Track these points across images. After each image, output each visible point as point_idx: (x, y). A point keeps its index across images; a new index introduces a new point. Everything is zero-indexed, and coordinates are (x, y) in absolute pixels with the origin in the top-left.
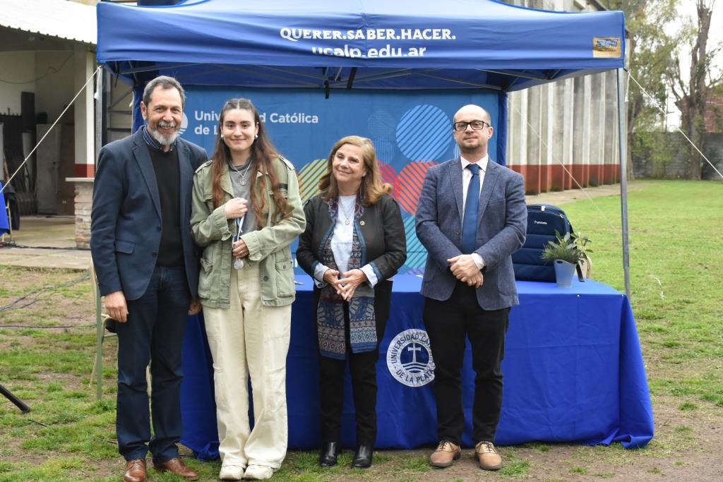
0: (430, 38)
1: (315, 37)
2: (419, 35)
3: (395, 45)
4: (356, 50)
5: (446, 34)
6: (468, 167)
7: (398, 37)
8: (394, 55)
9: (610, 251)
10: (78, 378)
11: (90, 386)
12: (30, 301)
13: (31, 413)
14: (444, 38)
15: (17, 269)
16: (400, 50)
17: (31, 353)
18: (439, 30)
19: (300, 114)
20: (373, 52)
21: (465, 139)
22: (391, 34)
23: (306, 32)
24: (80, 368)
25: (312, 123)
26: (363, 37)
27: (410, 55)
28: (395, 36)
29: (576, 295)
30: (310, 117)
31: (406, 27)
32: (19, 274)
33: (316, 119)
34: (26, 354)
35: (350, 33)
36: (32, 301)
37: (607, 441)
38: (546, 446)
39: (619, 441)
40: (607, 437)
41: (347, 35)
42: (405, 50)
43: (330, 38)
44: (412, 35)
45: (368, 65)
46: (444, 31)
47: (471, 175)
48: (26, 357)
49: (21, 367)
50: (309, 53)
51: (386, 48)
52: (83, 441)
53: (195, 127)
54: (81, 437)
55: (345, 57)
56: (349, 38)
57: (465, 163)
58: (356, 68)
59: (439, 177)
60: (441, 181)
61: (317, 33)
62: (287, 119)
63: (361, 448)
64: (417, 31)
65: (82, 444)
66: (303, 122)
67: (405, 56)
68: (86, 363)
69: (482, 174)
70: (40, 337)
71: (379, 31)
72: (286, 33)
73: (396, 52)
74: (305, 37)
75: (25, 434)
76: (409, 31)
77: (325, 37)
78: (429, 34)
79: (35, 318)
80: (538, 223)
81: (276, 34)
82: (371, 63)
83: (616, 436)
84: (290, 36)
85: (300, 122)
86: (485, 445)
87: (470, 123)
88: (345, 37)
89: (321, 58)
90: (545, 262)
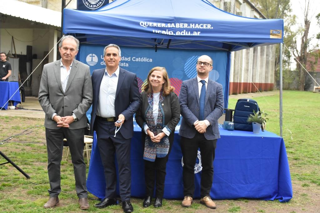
0: (202, 28)
1: (154, 26)
2: (197, 26)
3: (188, 30)
4: (171, 32)
5: (209, 26)
6: (201, 81)
7: (189, 27)
8: (187, 34)
12: (29, 132)
13: (31, 179)
14: (208, 28)
15: (24, 118)
16: (189, 32)
17: (30, 153)
18: (206, 25)
19: (145, 58)
20: (178, 33)
22: (186, 25)
23: (150, 24)
25: (149, 62)
26: (174, 27)
27: (194, 34)
28: (188, 26)
29: (262, 137)
30: (149, 59)
31: (192, 23)
32: (25, 121)
33: (151, 60)
34: (28, 154)
35: (169, 24)
37: (272, 199)
38: (247, 200)
39: (278, 199)
40: (273, 197)
41: (168, 26)
42: (192, 32)
43: (160, 26)
44: (195, 26)
45: (176, 38)
46: (208, 25)
47: (202, 85)
49: (26, 159)
50: (152, 32)
51: (184, 31)
53: (101, 62)
55: (166, 35)
56: (168, 27)
57: (199, 79)
58: (171, 39)
59: (188, 86)
60: (189, 88)
61: (155, 24)
62: (139, 60)
63: (157, 199)
64: (197, 25)
66: (146, 61)
67: (192, 35)
69: (207, 84)
70: (34, 147)
71: (181, 24)
72: (142, 24)
73: (188, 33)
74: (150, 26)
75: (28, 188)
76: (194, 24)
77: (159, 26)
78: (202, 26)
79: (31, 139)
80: (246, 106)
81: (138, 24)
83: (276, 197)
84: (144, 25)
85: (144, 61)
86: (208, 198)
87: (203, 63)
88: (167, 26)
89: (156, 35)
90: (248, 123)
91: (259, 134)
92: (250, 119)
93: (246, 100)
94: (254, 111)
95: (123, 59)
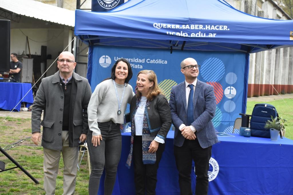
0: (218, 29)
1: (168, 27)
2: (213, 28)
3: (203, 32)
4: (185, 33)
5: (225, 28)
6: (189, 86)
7: (204, 29)
8: (202, 36)
13: (39, 185)
14: (224, 29)
16: (205, 34)
18: (222, 26)
19: (159, 60)
20: (193, 35)
21: (192, 73)
22: (201, 27)
23: (164, 25)
25: (164, 64)
26: (189, 28)
27: (209, 36)
28: (203, 28)
29: (279, 144)
30: (164, 61)
31: (208, 24)
33: (166, 62)
34: (38, 158)
35: (183, 26)
41: (182, 27)
42: (207, 34)
43: (175, 28)
44: (211, 27)
45: (190, 40)
46: (224, 26)
47: (190, 90)
49: (36, 164)
50: (166, 34)
51: (199, 33)
55: (181, 36)
56: (183, 28)
58: (185, 41)
59: (175, 92)
60: (177, 94)
61: (169, 26)
62: (154, 62)
64: (213, 26)
66: (161, 63)
67: (207, 37)
71: (196, 25)
72: (156, 25)
73: (203, 35)
74: (164, 27)
75: (36, 194)
76: (209, 26)
77: (173, 28)
78: (218, 27)
80: (263, 112)
81: (152, 25)
82: (192, 39)
84: (157, 26)
85: (159, 63)
88: (181, 28)
89: (170, 36)
90: (266, 129)
91: (277, 141)
92: (267, 125)
93: (264, 105)
94: (272, 117)
95: (136, 61)
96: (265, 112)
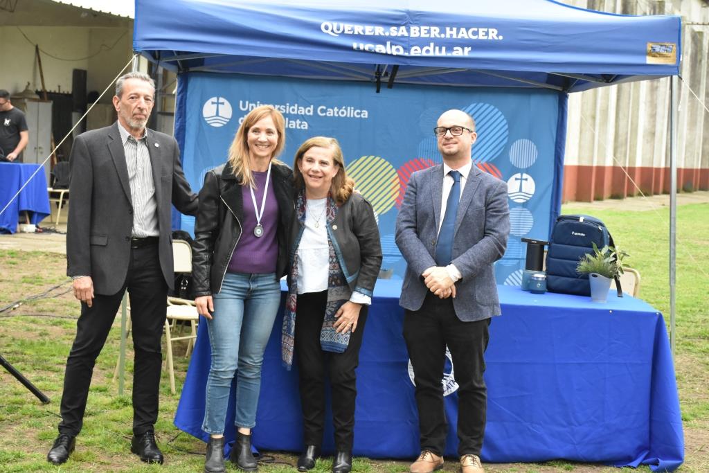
0: (475, 37)
1: (356, 33)
2: (464, 34)
3: (439, 43)
4: (398, 47)
5: (493, 34)
6: (450, 174)
7: (443, 36)
8: (437, 54)
9: (686, 264)
10: (103, 372)
11: (113, 380)
12: (64, 291)
13: (51, 405)
14: (490, 38)
15: (55, 257)
16: (444, 48)
17: (58, 344)
18: (486, 30)
19: (349, 108)
20: (416, 50)
21: (445, 145)
22: (435, 32)
23: (347, 27)
24: (105, 361)
25: (361, 117)
26: (406, 34)
27: (454, 54)
28: (440, 34)
29: (609, 311)
30: (359, 111)
31: (452, 25)
32: (56, 262)
33: (365, 114)
34: (53, 345)
35: (393, 29)
36: (66, 290)
37: (634, 464)
38: (570, 465)
39: (647, 464)
40: (635, 460)
41: (390, 32)
42: (450, 49)
43: (372, 34)
44: (458, 33)
45: (410, 63)
46: (491, 30)
47: (453, 182)
48: (53, 348)
49: (47, 358)
50: (350, 49)
51: (429, 46)
52: (99, 435)
53: (239, 118)
54: (97, 432)
55: (386, 54)
56: (392, 35)
57: (447, 169)
58: (398, 66)
59: (419, 185)
60: (421, 188)
61: (358, 29)
62: (336, 113)
63: (339, 455)
64: (463, 30)
65: (98, 438)
66: (352, 116)
67: (449, 55)
68: (113, 357)
69: (463, 182)
70: (71, 328)
71: (423, 28)
72: (327, 28)
73: (440, 50)
74: (346, 32)
75: (42, 426)
76: (455, 29)
77: (367, 33)
78: (475, 33)
79: (67, 308)
80: (576, 234)
81: (317, 28)
82: (413, 61)
83: (644, 459)
84: (331, 31)
85: (348, 116)
86: (470, 458)
87: (449, 129)
88: (387, 34)
89: (363, 54)
90: (579, 275)
91: (606, 301)
92: (583, 266)
93: (577, 218)
94: (594, 245)
95: (293, 110)
96: (579, 234)
